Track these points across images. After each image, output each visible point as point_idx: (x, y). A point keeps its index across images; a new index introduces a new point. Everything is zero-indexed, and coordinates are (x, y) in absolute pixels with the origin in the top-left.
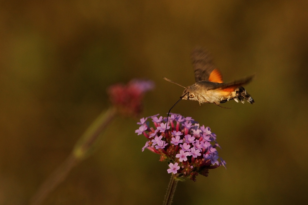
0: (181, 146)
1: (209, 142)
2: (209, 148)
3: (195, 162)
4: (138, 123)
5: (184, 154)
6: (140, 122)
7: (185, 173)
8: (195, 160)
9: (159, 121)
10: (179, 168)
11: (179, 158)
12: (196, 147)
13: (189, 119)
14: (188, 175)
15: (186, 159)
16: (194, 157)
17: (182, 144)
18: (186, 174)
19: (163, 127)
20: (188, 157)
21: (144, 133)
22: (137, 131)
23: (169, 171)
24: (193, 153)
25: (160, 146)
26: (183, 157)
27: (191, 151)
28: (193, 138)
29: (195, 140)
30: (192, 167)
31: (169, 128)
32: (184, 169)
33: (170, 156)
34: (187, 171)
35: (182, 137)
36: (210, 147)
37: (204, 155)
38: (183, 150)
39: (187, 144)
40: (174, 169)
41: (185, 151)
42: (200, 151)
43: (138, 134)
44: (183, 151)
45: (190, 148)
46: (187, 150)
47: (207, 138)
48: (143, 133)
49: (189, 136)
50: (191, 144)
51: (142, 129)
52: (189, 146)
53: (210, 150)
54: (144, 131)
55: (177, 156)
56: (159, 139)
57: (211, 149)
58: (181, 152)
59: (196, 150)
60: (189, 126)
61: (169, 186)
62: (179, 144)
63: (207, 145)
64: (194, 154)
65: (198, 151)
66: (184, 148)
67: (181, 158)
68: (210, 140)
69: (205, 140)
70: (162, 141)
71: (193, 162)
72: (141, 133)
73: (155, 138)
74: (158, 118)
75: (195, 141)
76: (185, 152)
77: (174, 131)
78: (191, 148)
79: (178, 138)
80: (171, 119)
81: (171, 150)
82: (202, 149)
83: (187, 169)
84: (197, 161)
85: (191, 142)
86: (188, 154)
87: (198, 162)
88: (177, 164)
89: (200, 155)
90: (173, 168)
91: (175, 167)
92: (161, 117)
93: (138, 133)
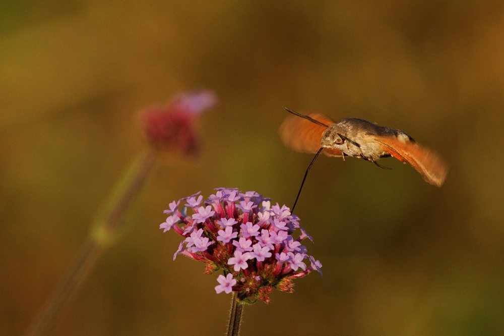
0: (235, 243)
1: (285, 231)
2: (285, 242)
3: (264, 268)
4: (165, 211)
5: (242, 257)
6: (169, 208)
7: (248, 290)
8: (264, 266)
9: (197, 204)
10: (234, 282)
11: (234, 265)
12: (264, 242)
13: (249, 194)
14: (255, 293)
15: (245, 266)
16: (259, 260)
17: (237, 239)
18: (250, 291)
19: (203, 214)
20: (248, 261)
21: (174, 226)
22: (162, 226)
23: (219, 289)
24: (257, 253)
25: (200, 247)
26: (240, 262)
27: (253, 251)
28: (257, 227)
29: (260, 231)
30: (258, 278)
31: (212, 214)
32: (244, 282)
33: (220, 263)
34: (251, 286)
35: (236, 228)
36: (288, 240)
37: (277, 255)
38: (240, 250)
39: (247, 239)
40: (228, 285)
41: (243, 251)
42: (269, 250)
43: (165, 231)
44: (239, 252)
45: (251, 246)
46: (247, 249)
47: (281, 225)
48: (172, 227)
49: (249, 224)
50: (253, 238)
51: (171, 221)
52: (250, 242)
53: (288, 246)
54: (174, 224)
55: (231, 262)
56: (198, 236)
57: (290, 244)
58: (237, 253)
59: (262, 247)
60: (247, 207)
61: (230, 316)
62: (232, 240)
63: (282, 237)
64: (259, 255)
65: (266, 249)
66: (241, 247)
67: (237, 264)
68: (287, 228)
69: (278, 229)
70: (202, 238)
71: (261, 269)
72: (169, 229)
73: (191, 235)
74: (196, 200)
75: (259, 233)
76: (243, 253)
77: (222, 219)
78: (254, 246)
79: (229, 229)
80: (216, 199)
81: (221, 252)
82: (274, 245)
83: (251, 283)
84: (268, 267)
85: (252, 235)
86: (249, 256)
87: (269, 269)
88: (230, 276)
89: (269, 255)
90: (225, 284)
91: (227, 281)
92: (201, 197)
93: (164, 229)
